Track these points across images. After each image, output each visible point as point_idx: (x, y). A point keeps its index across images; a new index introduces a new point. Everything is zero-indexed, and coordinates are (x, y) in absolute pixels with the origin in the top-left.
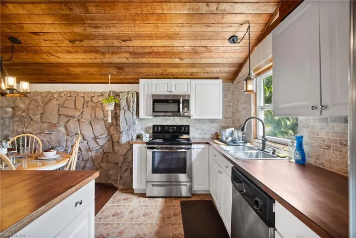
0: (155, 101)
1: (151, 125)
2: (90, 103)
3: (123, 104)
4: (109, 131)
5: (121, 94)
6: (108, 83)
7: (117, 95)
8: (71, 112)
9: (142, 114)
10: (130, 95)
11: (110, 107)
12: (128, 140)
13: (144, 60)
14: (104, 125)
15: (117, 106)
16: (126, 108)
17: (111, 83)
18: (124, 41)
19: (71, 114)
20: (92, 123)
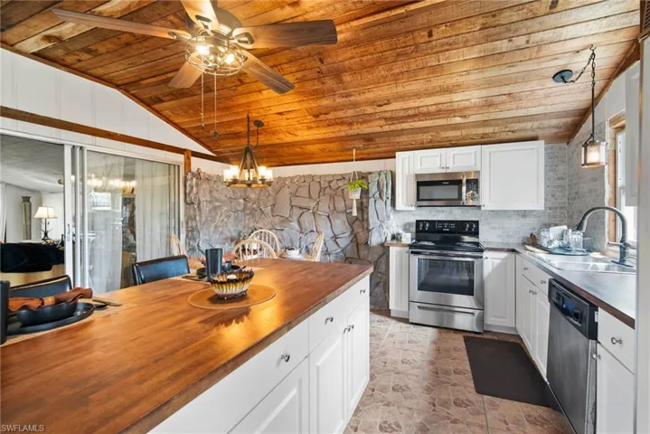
0: (419, 184)
1: (413, 220)
2: (328, 190)
3: (373, 189)
4: (352, 227)
5: (369, 176)
6: (352, 160)
7: (364, 177)
8: (305, 203)
9: (400, 204)
10: (383, 176)
11: (355, 195)
12: (380, 241)
13: (405, 126)
14: (345, 219)
15: (365, 192)
16: (377, 195)
17: (356, 160)
18: (380, 106)
19: (304, 205)
20: (331, 217)
